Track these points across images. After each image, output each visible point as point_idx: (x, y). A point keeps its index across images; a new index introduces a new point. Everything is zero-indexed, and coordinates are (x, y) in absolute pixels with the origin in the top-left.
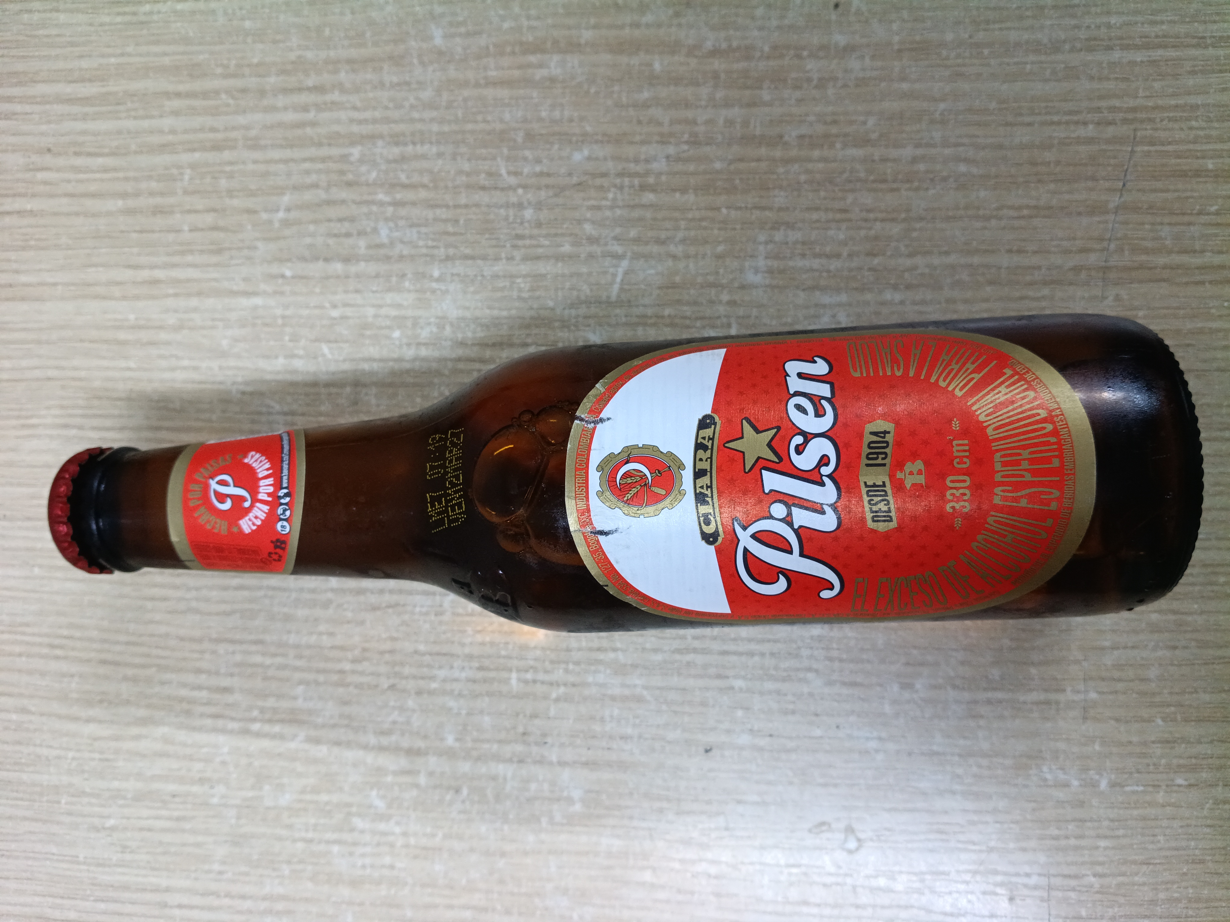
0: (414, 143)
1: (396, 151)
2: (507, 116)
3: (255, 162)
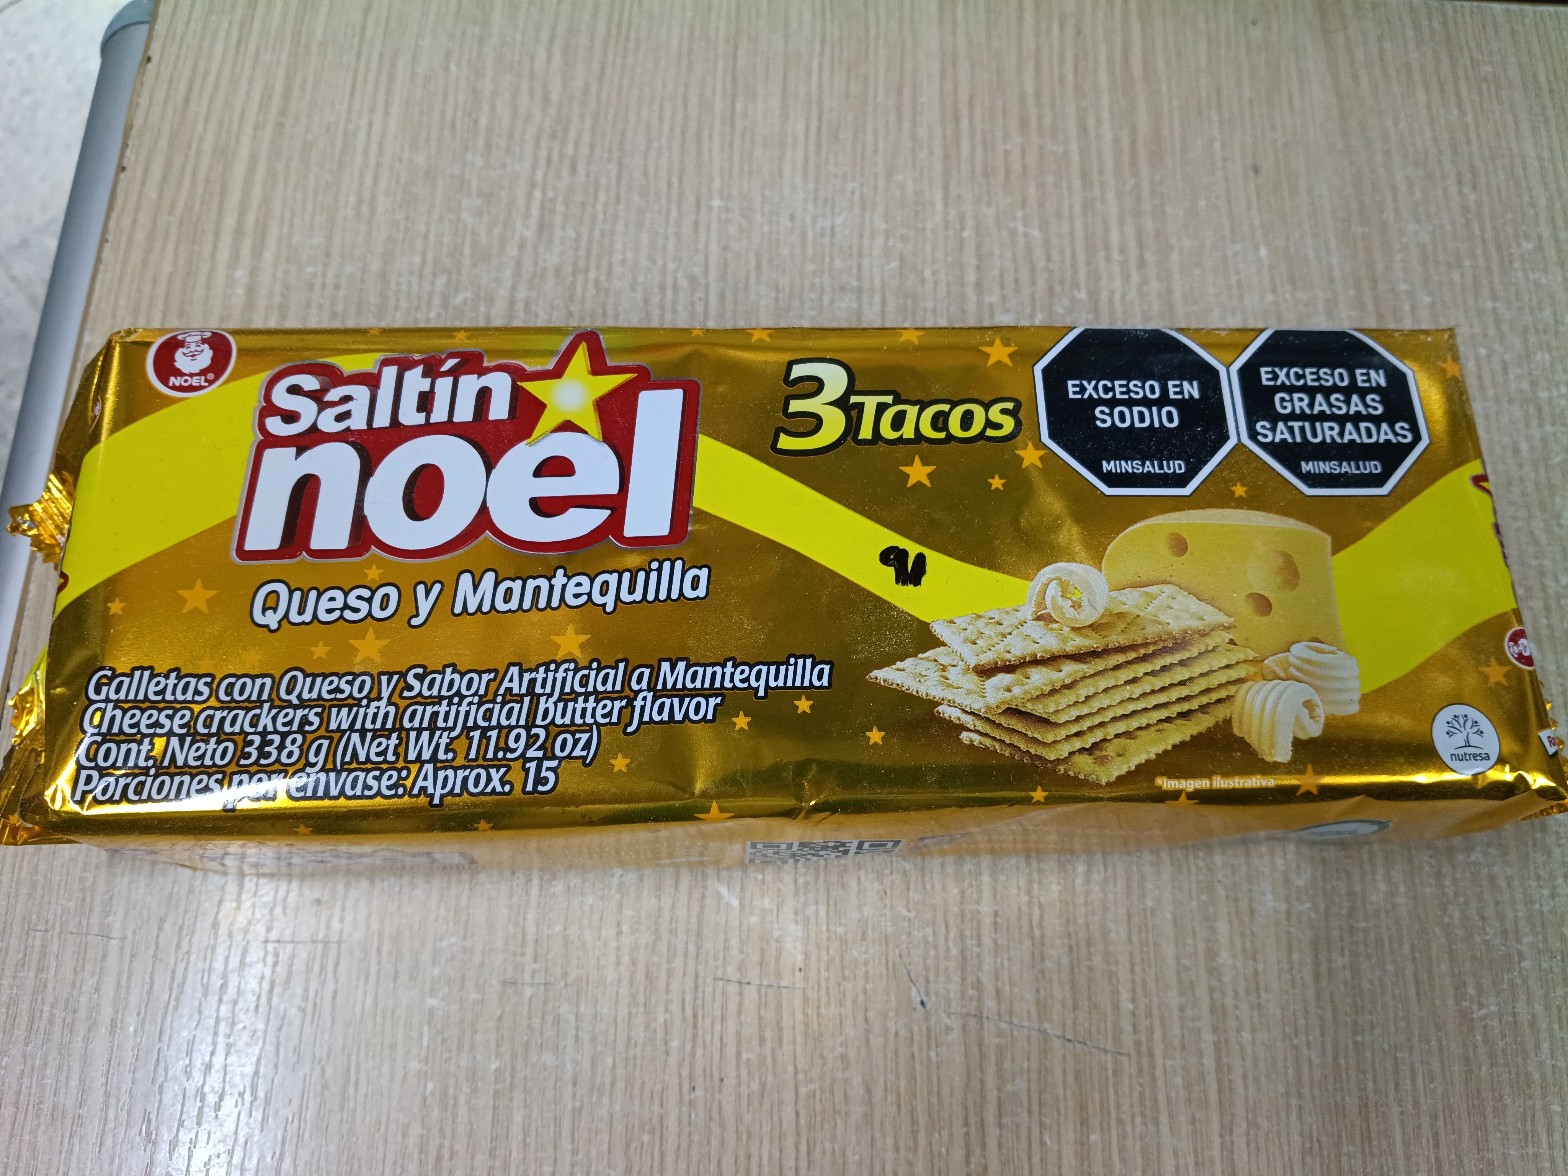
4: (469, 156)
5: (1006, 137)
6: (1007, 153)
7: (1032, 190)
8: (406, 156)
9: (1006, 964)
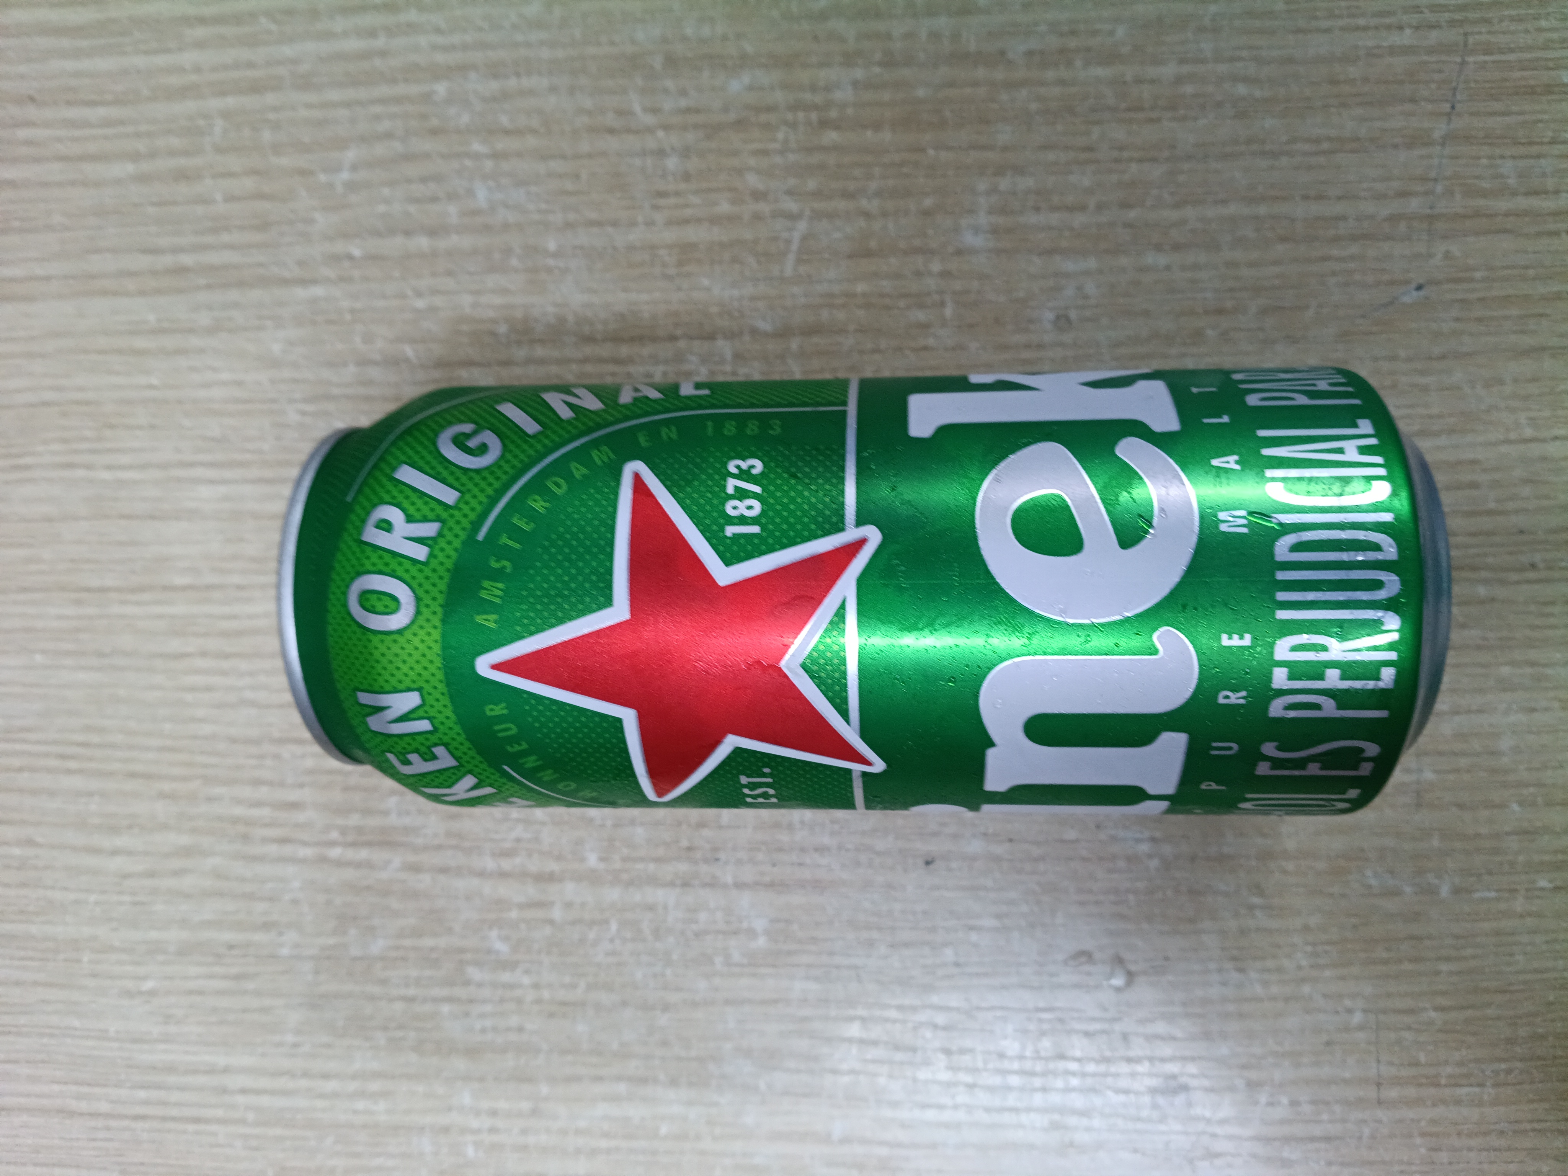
0: (518, 75)
1: (494, 86)
2: (640, 36)
3: (309, 106)
4: (285, 951)
5: (205, 201)
6: (230, 198)
7: (284, 161)
8: (290, 1038)
9: (1365, 185)
